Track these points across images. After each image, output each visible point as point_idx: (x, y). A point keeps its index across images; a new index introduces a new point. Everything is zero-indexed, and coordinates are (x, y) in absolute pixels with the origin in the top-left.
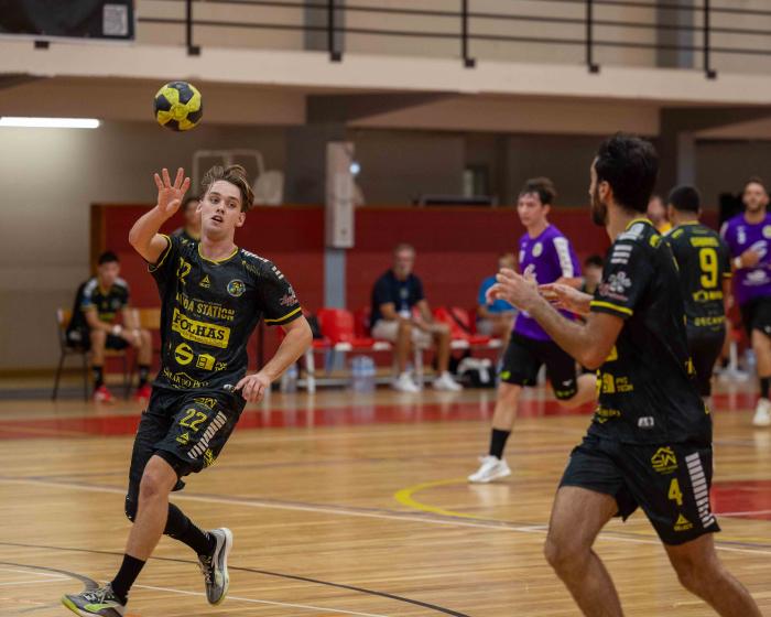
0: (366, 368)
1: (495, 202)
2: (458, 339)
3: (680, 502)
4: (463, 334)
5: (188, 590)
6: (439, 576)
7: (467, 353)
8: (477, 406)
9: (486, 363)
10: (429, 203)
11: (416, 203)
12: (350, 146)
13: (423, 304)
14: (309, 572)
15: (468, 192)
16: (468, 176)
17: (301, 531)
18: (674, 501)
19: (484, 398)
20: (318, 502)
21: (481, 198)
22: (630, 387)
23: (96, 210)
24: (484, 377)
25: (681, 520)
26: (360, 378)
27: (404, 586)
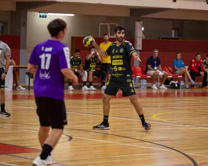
0: (144, 83)
1: (180, 38)
2: (170, 75)
3: (132, 87)
4: (171, 74)
5: (97, 140)
6: (164, 137)
7: (172, 79)
8: (175, 93)
9: (177, 82)
10: (162, 38)
11: (159, 38)
12: (142, 23)
13: (160, 66)
14: (129, 136)
15: (173, 36)
16: (173, 31)
17: (127, 125)
18: (131, 87)
19: (176, 91)
20: (132, 118)
21: (177, 37)
22: (125, 69)
23: (73, 38)
24: (176, 86)
25: (132, 90)
26: (143, 85)
27: (154, 140)
